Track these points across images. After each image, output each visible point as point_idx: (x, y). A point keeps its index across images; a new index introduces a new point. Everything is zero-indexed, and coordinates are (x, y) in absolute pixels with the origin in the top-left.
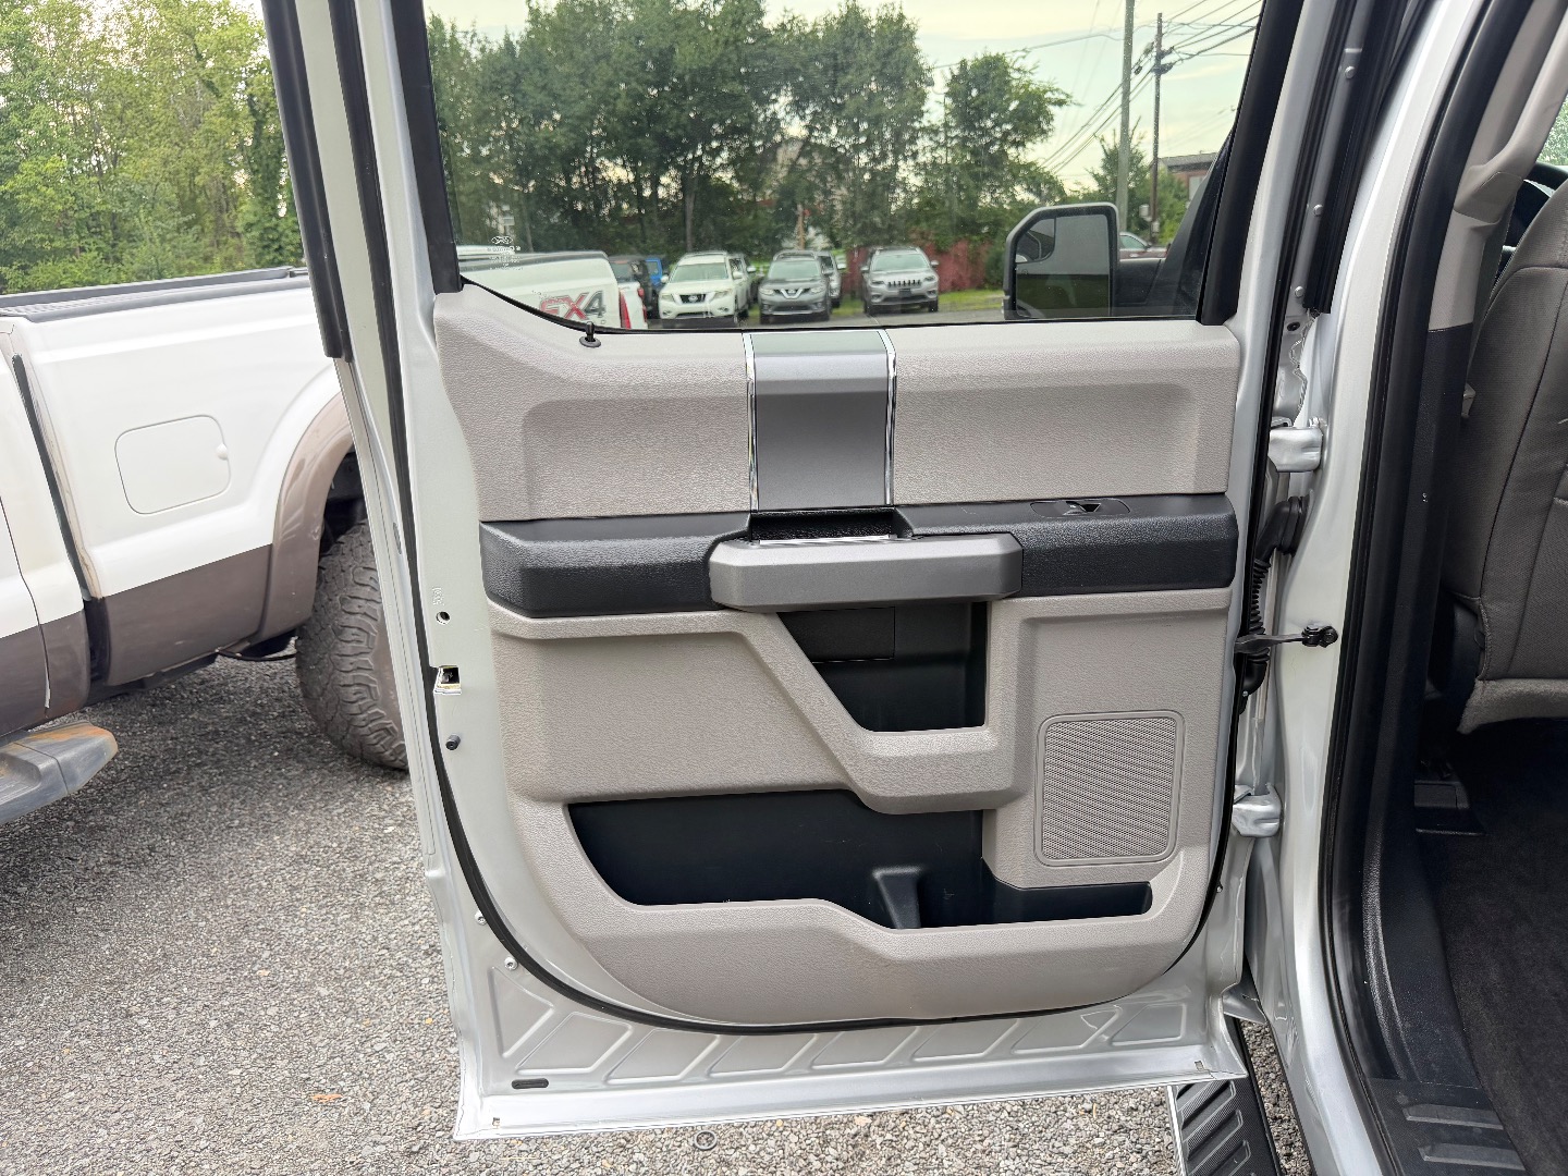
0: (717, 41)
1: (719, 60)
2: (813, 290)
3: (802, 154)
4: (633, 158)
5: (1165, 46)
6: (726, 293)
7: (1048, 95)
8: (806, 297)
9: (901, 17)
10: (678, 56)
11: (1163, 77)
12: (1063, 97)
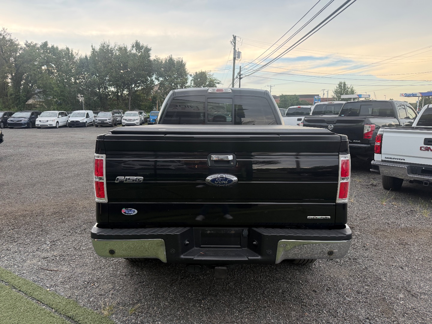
0: (139, 62)
1: (139, 66)
3: (159, 89)
4: (117, 86)
5: (241, 73)
7: (215, 81)
9: (182, 60)
10: (129, 64)
11: (241, 80)
12: (219, 82)
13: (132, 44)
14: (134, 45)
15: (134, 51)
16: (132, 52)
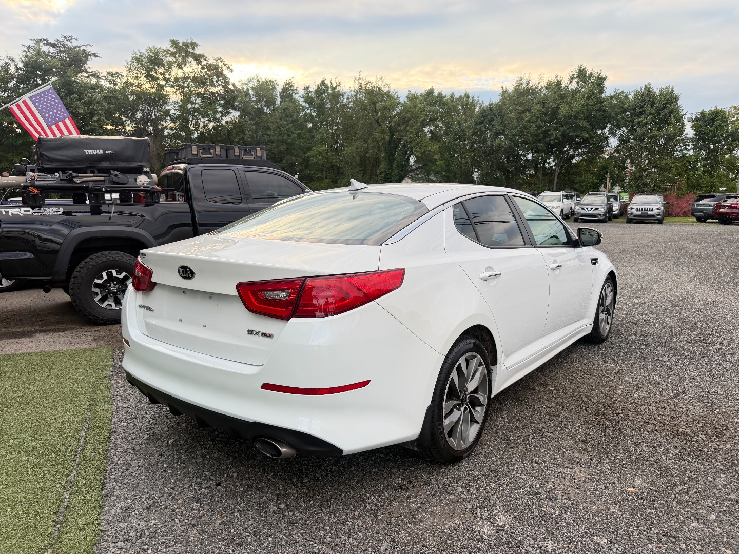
0: (579, 105)
1: (578, 113)
2: (600, 209)
4: (536, 151)
6: (557, 207)
8: (596, 212)
10: (560, 111)
13: (571, 75)
14: (575, 76)
15: (574, 85)
16: (570, 87)
